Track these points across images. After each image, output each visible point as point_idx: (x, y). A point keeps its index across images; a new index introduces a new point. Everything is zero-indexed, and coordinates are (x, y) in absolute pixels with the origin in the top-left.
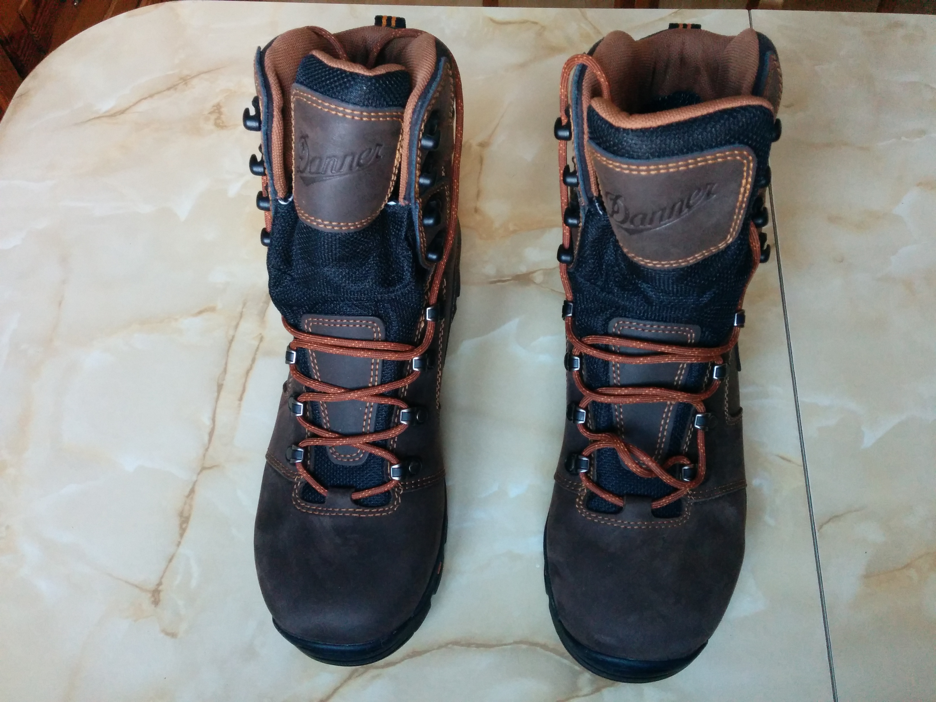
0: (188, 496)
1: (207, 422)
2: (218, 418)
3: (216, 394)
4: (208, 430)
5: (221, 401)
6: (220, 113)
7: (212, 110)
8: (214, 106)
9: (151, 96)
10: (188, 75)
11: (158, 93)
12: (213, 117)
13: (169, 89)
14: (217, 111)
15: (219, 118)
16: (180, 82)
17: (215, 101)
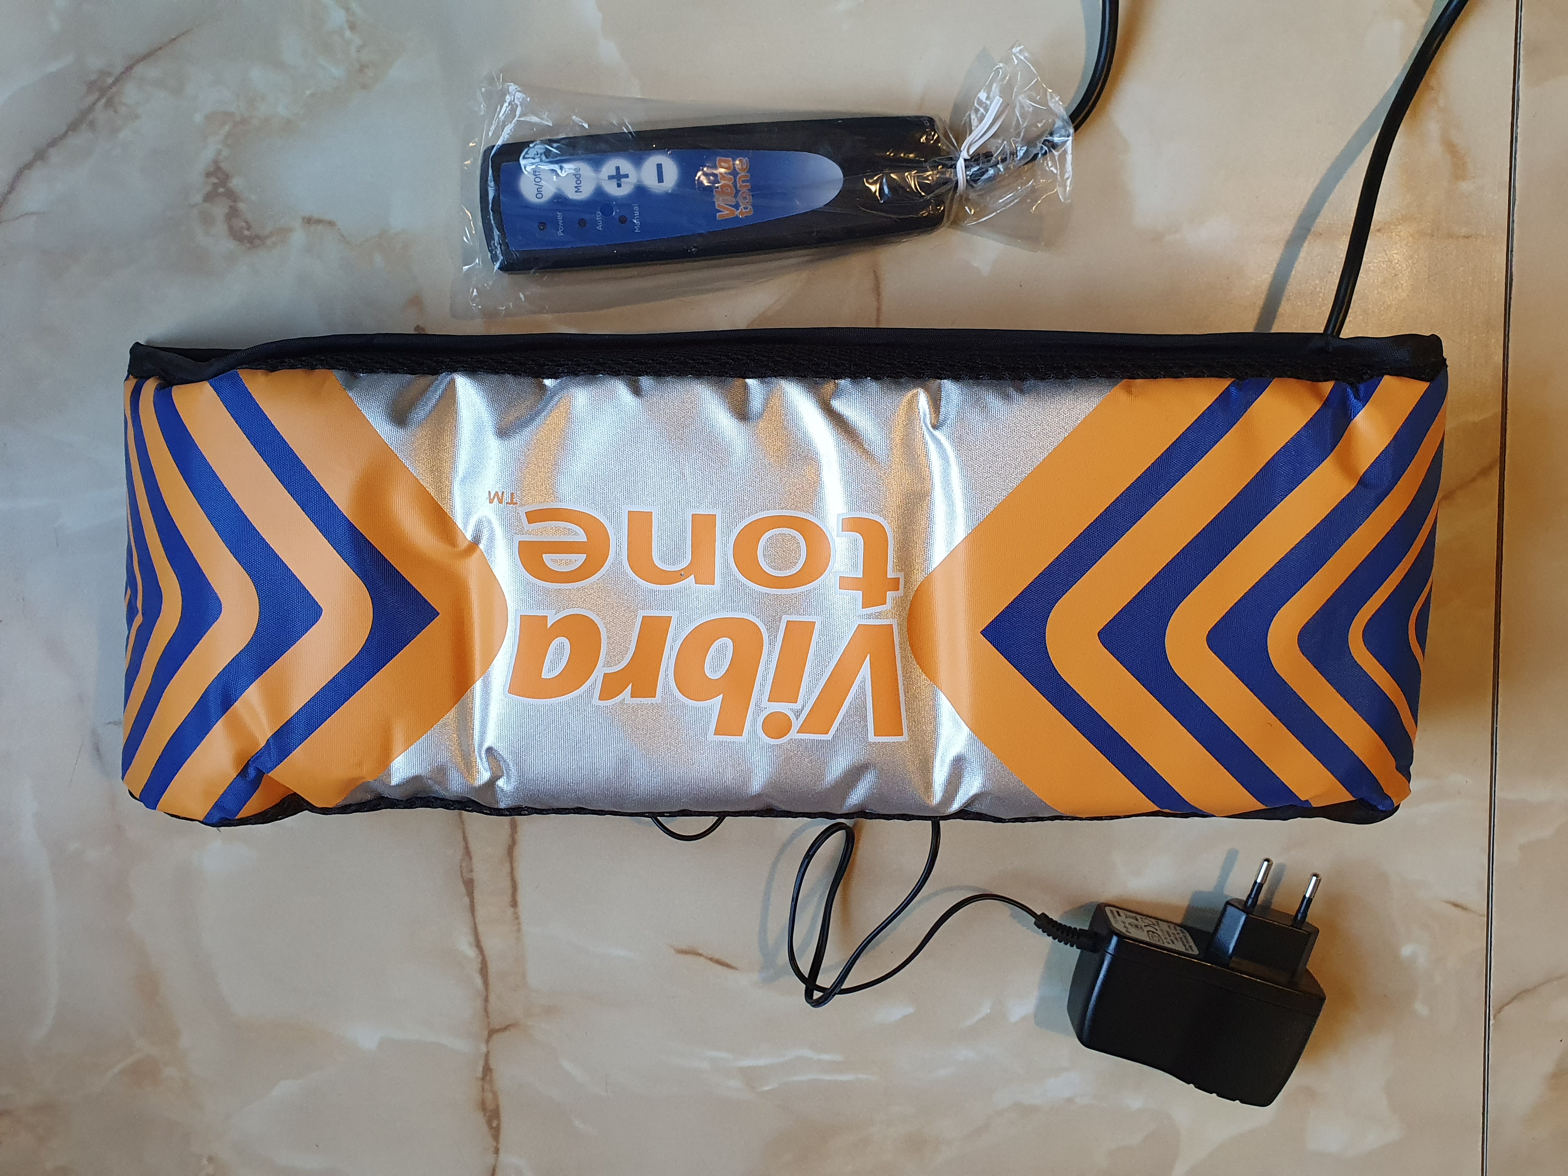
0: (483, 1078)
1: (471, 952)
2: (486, 943)
3: (467, 900)
4: (477, 965)
5: (480, 912)
6: (232, 195)
7: (209, 188)
8: (208, 175)
9: (40, 155)
10: (104, 73)
11: (53, 143)
12: (219, 210)
13: (73, 127)
14: (221, 190)
15: (233, 213)
16: (91, 98)
17: (207, 155)
